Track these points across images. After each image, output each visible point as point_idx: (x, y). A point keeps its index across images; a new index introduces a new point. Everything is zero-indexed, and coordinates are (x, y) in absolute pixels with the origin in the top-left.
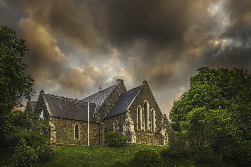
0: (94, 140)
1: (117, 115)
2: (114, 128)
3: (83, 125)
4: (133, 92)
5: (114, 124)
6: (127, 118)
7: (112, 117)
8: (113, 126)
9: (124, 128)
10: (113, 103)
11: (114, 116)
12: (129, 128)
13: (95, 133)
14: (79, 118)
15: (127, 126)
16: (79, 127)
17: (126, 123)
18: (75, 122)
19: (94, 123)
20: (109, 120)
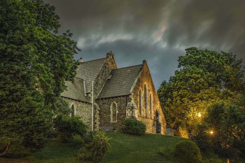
0: (88, 123)
1: (116, 97)
2: (112, 111)
3: (79, 106)
4: (129, 71)
5: (111, 107)
6: (130, 101)
7: (109, 98)
8: (110, 108)
9: (127, 112)
10: (105, 81)
11: (113, 98)
12: (133, 113)
13: (89, 115)
14: (74, 97)
15: (130, 110)
16: (75, 107)
17: (129, 107)
18: (71, 101)
19: (89, 103)
20: (105, 101)
